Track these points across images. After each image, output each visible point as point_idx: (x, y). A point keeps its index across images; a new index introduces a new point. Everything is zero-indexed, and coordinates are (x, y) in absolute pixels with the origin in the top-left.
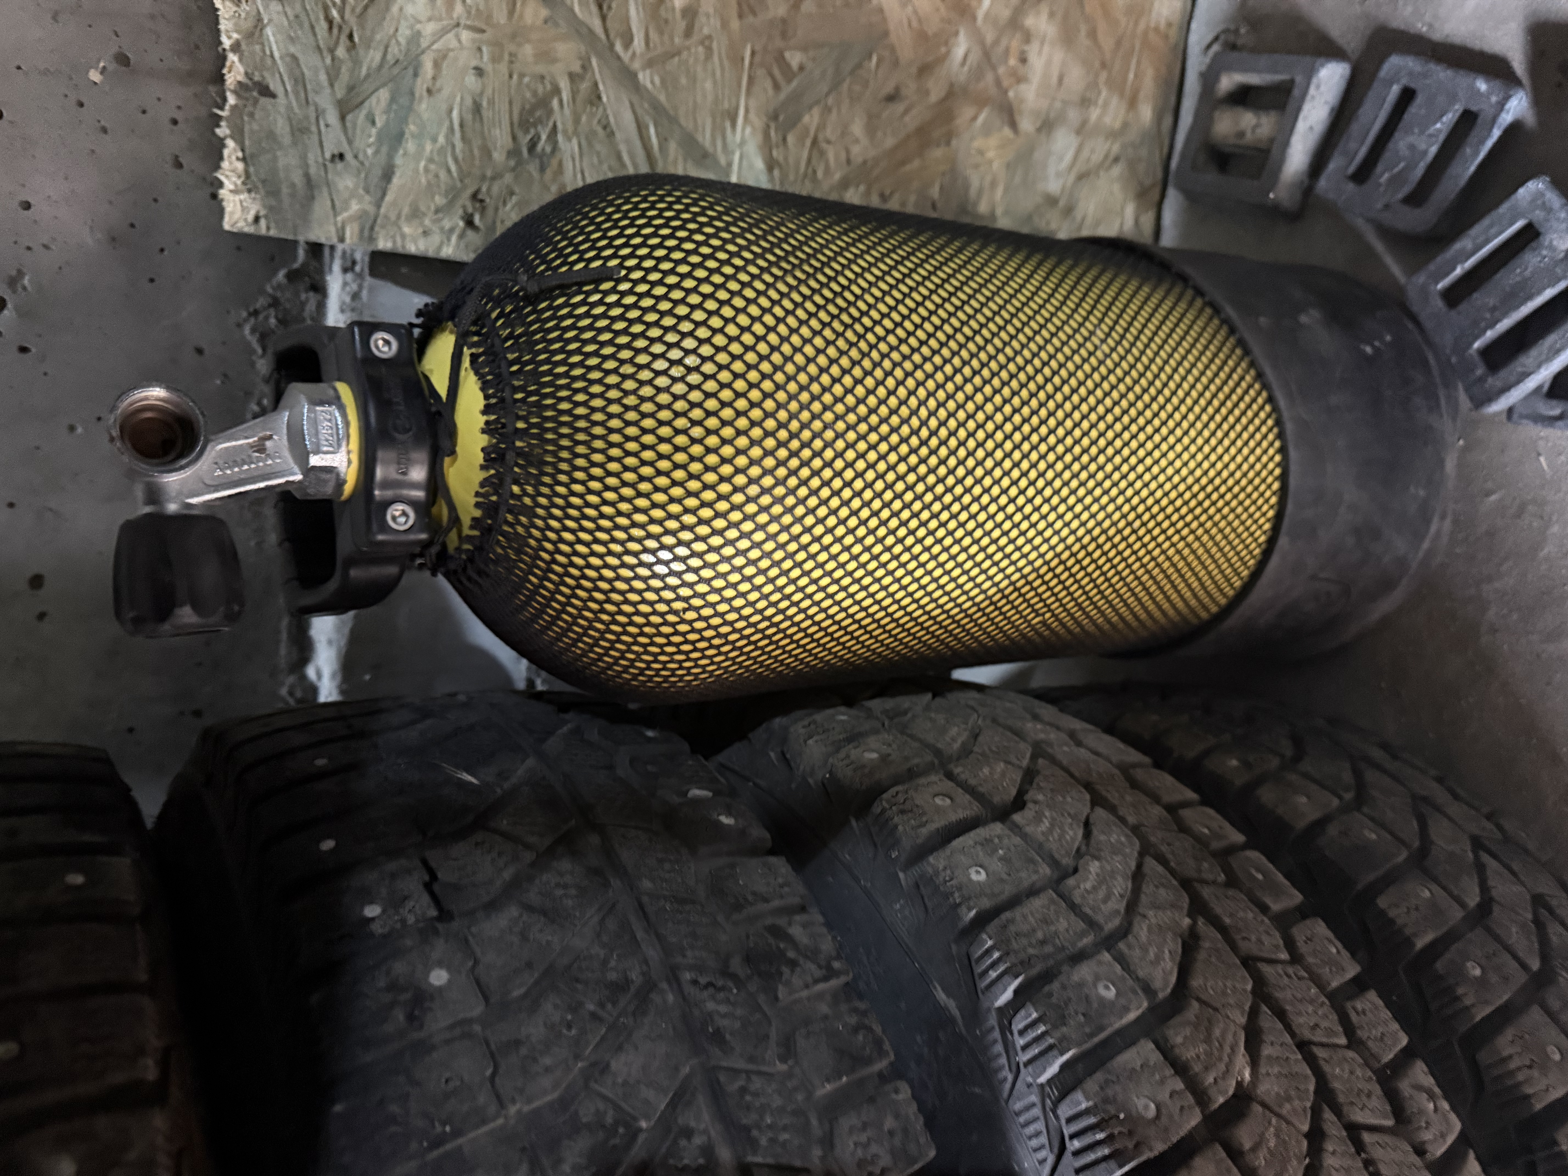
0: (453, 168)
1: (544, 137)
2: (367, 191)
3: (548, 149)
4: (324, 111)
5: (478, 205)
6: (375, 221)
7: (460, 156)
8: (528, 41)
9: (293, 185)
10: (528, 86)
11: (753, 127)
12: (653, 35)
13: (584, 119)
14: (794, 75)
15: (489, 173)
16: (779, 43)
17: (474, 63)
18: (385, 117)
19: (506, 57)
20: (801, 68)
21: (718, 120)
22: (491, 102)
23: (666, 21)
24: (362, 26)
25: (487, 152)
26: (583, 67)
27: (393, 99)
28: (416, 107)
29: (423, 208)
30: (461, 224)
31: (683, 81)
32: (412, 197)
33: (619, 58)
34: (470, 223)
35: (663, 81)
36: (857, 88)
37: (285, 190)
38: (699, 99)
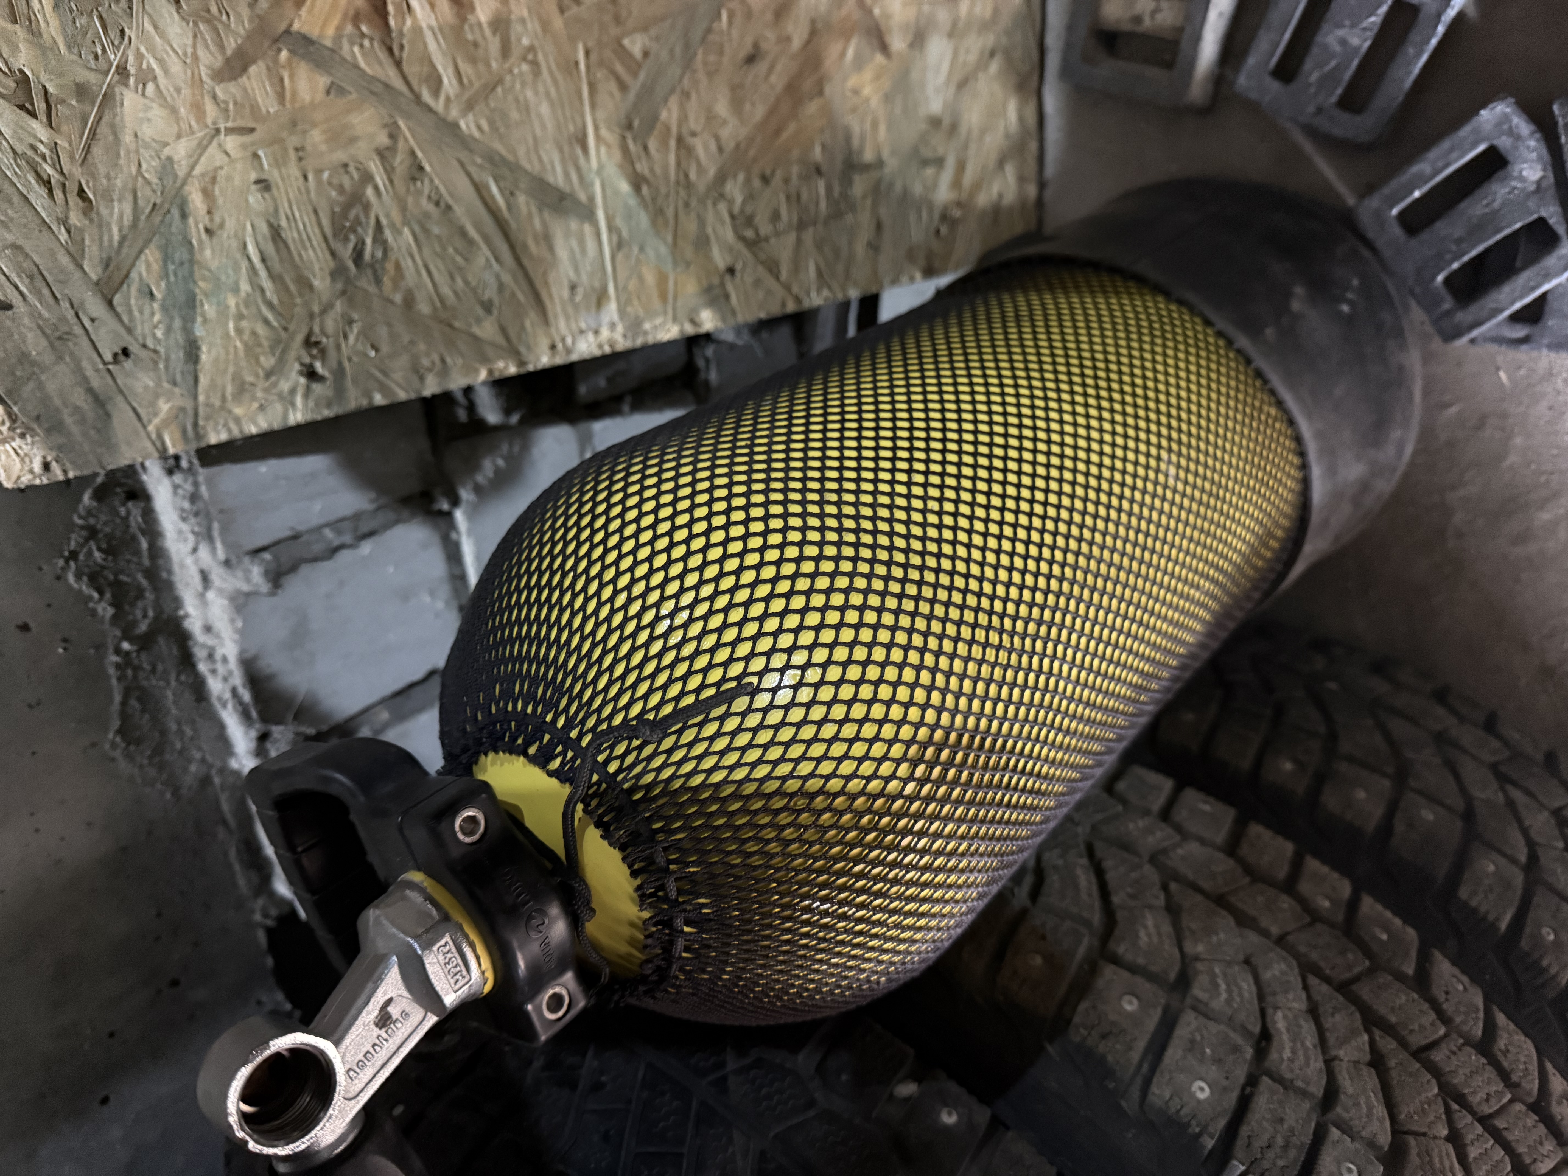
0: (270, 317)
1: (369, 241)
2: (175, 384)
3: (379, 254)
4: (82, 303)
5: (315, 352)
6: (196, 414)
7: (275, 301)
8: (314, 125)
9: (77, 409)
10: (330, 183)
11: (608, 146)
12: (464, 67)
13: (410, 200)
14: (640, 66)
15: (316, 309)
16: (614, 31)
17: (253, 176)
18: (163, 284)
19: (292, 155)
20: (646, 54)
21: (566, 149)
22: (290, 219)
23: (476, 45)
24: (93, 176)
25: (304, 284)
26: (392, 136)
27: (166, 258)
28: (198, 256)
29: (250, 379)
30: (303, 380)
31: (515, 115)
32: (231, 369)
33: (430, 110)
34: (311, 375)
35: (491, 123)
36: (712, 58)
37: (69, 420)
38: (538, 132)
